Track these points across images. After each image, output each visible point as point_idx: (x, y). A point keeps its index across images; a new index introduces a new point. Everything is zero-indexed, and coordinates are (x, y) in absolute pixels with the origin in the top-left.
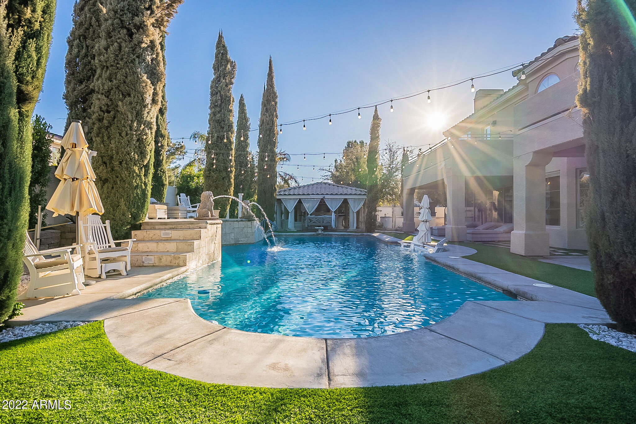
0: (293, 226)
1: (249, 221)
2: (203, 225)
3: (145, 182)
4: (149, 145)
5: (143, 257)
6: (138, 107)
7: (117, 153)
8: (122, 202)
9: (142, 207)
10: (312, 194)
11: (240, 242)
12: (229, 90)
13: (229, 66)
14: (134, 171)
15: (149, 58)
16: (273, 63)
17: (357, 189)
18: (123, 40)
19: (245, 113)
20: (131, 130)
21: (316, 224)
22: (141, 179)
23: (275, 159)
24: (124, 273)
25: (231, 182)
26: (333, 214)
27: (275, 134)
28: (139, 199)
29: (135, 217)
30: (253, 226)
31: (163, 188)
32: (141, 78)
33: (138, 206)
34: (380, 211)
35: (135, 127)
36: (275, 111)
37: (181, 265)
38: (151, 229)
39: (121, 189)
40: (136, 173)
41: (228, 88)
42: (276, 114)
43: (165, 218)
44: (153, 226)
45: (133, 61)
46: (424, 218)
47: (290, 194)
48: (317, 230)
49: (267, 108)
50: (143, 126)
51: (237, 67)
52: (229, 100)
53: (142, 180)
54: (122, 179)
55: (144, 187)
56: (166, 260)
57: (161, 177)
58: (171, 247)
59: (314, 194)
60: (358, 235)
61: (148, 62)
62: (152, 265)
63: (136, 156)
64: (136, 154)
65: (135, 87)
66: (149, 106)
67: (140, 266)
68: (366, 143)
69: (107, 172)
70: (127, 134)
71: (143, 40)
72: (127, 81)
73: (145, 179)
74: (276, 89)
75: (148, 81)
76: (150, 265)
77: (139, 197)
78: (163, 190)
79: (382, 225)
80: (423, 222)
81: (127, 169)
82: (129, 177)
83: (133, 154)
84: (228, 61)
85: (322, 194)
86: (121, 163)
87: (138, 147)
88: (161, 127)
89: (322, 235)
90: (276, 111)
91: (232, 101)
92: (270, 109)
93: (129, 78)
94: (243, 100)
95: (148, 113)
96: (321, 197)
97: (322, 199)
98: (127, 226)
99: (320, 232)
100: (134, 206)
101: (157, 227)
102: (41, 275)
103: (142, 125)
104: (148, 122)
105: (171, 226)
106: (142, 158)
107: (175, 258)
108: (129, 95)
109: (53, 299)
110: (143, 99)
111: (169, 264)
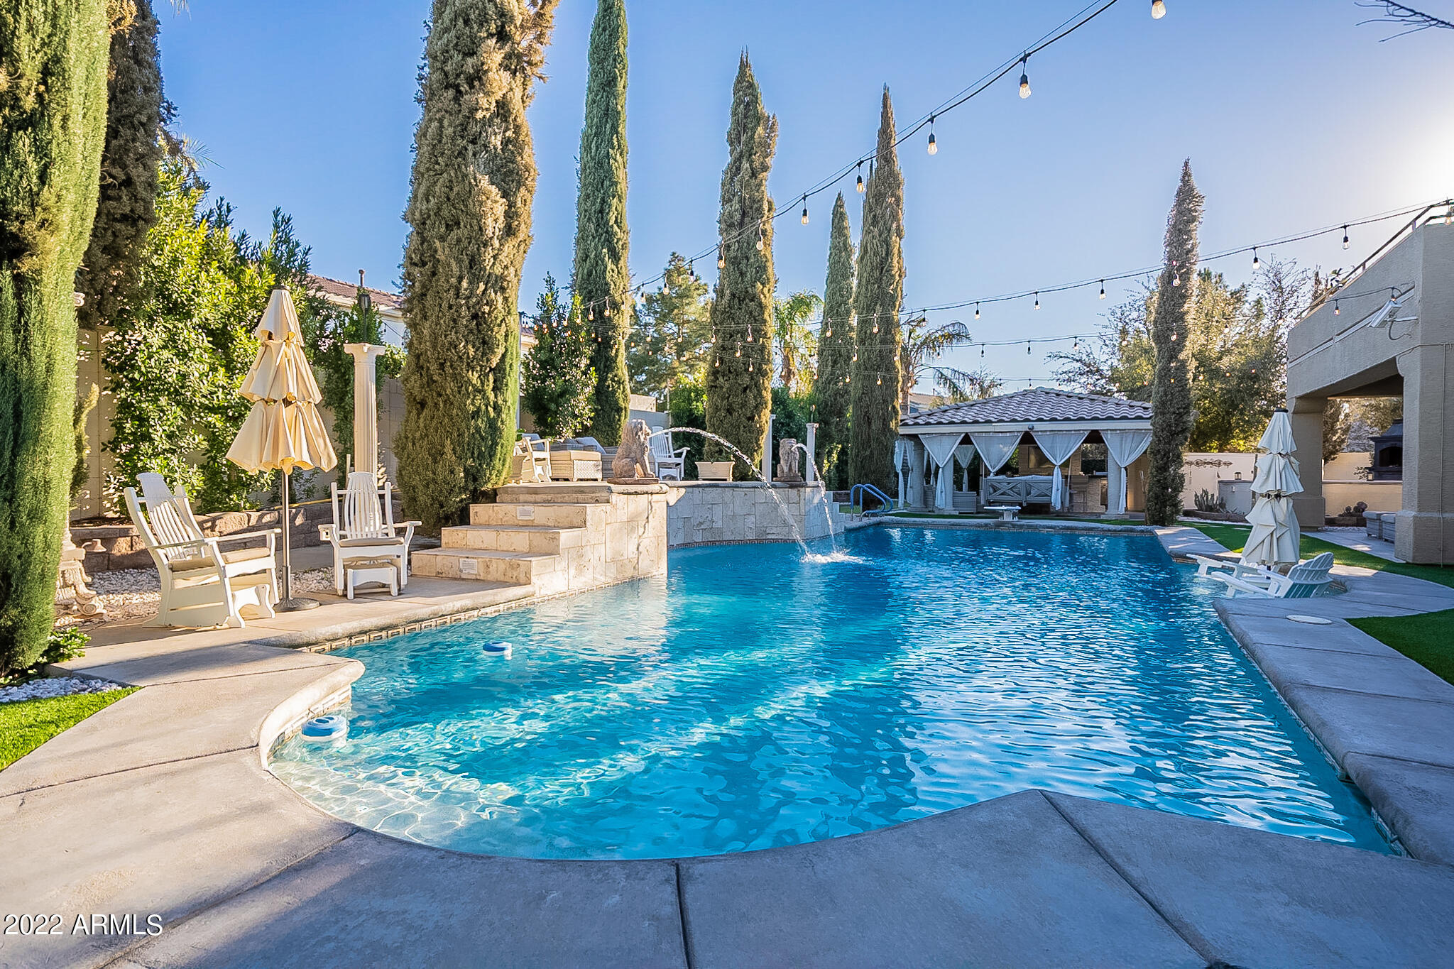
0: (950, 500)
1: (792, 487)
2: (603, 494)
3: (495, 403)
4: (500, 325)
5: (461, 560)
6: (473, 248)
7: (434, 347)
8: (448, 449)
9: (491, 456)
10: (998, 422)
11: (770, 537)
12: (760, 185)
13: (760, 130)
14: (469, 382)
15: (496, 141)
16: (892, 102)
17: (1134, 403)
18: (446, 111)
19: (845, 236)
20: (457, 296)
21: (1009, 498)
22: (485, 397)
23: (894, 339)
24: (394, 591)
25: (762, 397)
26: (1057, 471)
27: (893, 276)
28: (483, 438)
29: (474, 476)
30: (802, 502)
31: (620, 416)
32: (477, 186)
33: (480, 454)
34: (1225, 464)
35: (466, 290)
36: (895, 217)
37: (521, 582)
38: (511, 502)
39: (446, 420)
40: (474, 386)
41: (758, 180)
42: (898, 226)
43: (596, 480)
44: (515, 496)
45: (462, 153)
46: (1270, 486)
47: (940, 423)
48: (1001, 514)
49: (875, 216)
50: (482, 287)
51: (778, 128)
52: (760, 209)
53: (488, 398)
54: (449, 398)
55: (492, 414)
56: (498, 569)
57: (614, 392)
58: (520, 540)
59: (1003, 421)
60: (1115, 531)
61: (495, 149)
62: (474, 577)
63: (471, 351)
64: (470, 347)
65: (466, 206)
66: (496, 243)
67: (456, 579)
68: (1220, 276)
69: (422, 387)
70: (450, 307)
71: (478, 103)
72: (452, 195)
73: (496, 397)
74: (899, 164)
75: (494, 189)
76: (469, 577)
77: (481, 436)
78: (619, 420)
79: (1222, 505)
80: (1266, 499)
81: (454, 377)
82: (459, 392)
83: (464, 346)
84: (758, 118)
85: (1028, 420)
86: (442, 366)
87: (475, 331)
88: (613, 286)
89: (1009, 528)
90: (898, 221)
91: (766, 209)
92: (883, 215)
93: (456, 189)
94: (841, 206)
95: (495, 257)
96: (1024, 427)
97: (1026, 433)
98: (460, 493)
99: (1007, 518)
100: (473, 453)
101: (522, 498)
102: (180, 584)
103: (481, 284)
104: (496, 276)
105: (544, 497)
106: (484, 354)
107: (511, 566)
108: (458, 223)
109: (194, 631)
110: (481, 229)
111: (502, 579)
